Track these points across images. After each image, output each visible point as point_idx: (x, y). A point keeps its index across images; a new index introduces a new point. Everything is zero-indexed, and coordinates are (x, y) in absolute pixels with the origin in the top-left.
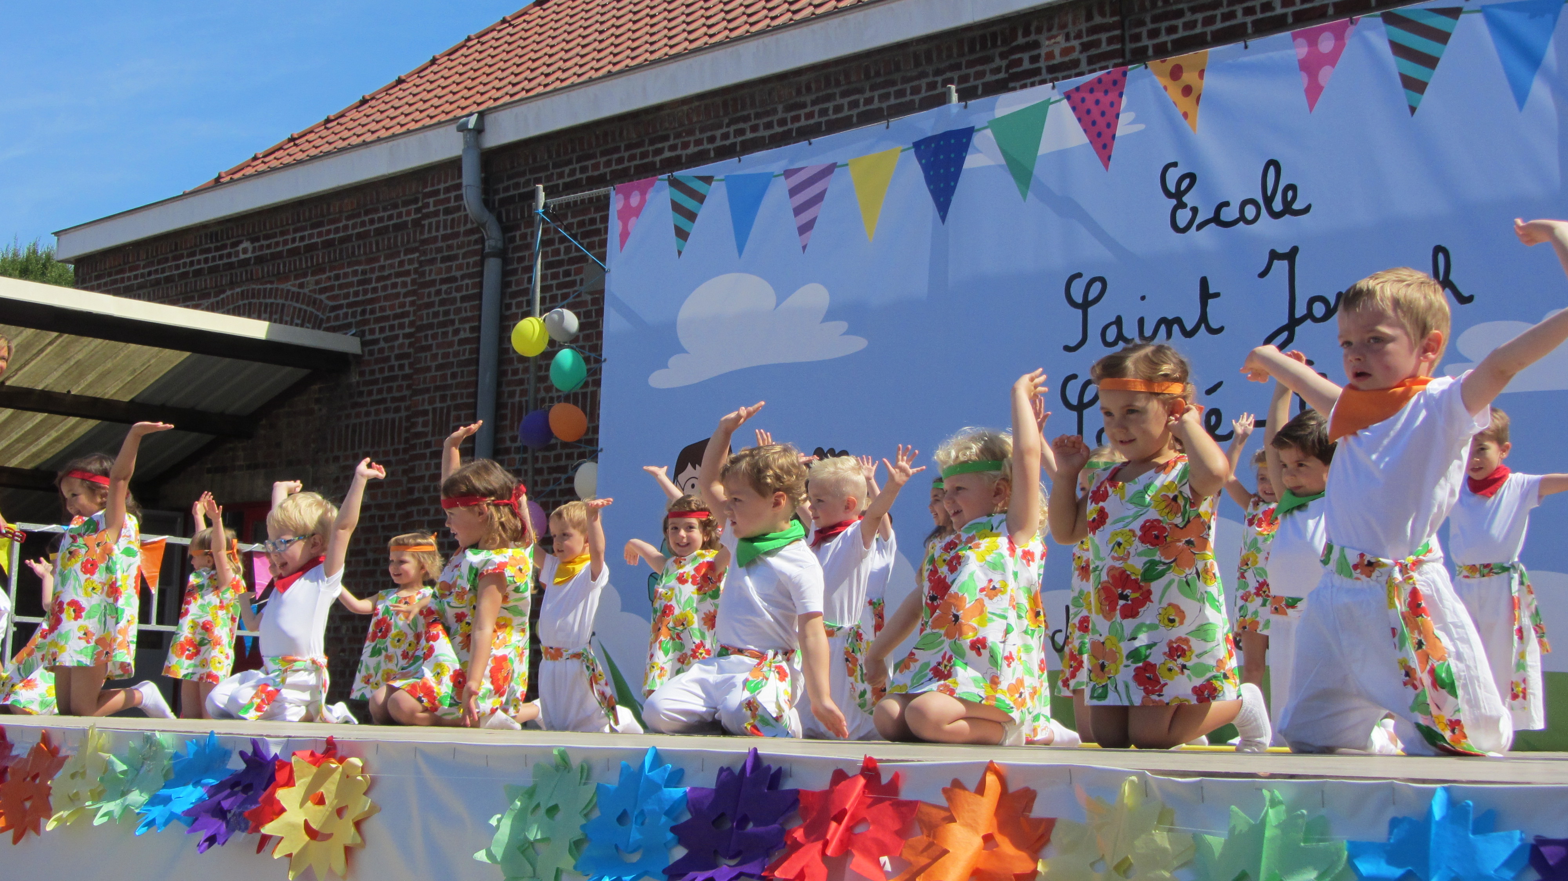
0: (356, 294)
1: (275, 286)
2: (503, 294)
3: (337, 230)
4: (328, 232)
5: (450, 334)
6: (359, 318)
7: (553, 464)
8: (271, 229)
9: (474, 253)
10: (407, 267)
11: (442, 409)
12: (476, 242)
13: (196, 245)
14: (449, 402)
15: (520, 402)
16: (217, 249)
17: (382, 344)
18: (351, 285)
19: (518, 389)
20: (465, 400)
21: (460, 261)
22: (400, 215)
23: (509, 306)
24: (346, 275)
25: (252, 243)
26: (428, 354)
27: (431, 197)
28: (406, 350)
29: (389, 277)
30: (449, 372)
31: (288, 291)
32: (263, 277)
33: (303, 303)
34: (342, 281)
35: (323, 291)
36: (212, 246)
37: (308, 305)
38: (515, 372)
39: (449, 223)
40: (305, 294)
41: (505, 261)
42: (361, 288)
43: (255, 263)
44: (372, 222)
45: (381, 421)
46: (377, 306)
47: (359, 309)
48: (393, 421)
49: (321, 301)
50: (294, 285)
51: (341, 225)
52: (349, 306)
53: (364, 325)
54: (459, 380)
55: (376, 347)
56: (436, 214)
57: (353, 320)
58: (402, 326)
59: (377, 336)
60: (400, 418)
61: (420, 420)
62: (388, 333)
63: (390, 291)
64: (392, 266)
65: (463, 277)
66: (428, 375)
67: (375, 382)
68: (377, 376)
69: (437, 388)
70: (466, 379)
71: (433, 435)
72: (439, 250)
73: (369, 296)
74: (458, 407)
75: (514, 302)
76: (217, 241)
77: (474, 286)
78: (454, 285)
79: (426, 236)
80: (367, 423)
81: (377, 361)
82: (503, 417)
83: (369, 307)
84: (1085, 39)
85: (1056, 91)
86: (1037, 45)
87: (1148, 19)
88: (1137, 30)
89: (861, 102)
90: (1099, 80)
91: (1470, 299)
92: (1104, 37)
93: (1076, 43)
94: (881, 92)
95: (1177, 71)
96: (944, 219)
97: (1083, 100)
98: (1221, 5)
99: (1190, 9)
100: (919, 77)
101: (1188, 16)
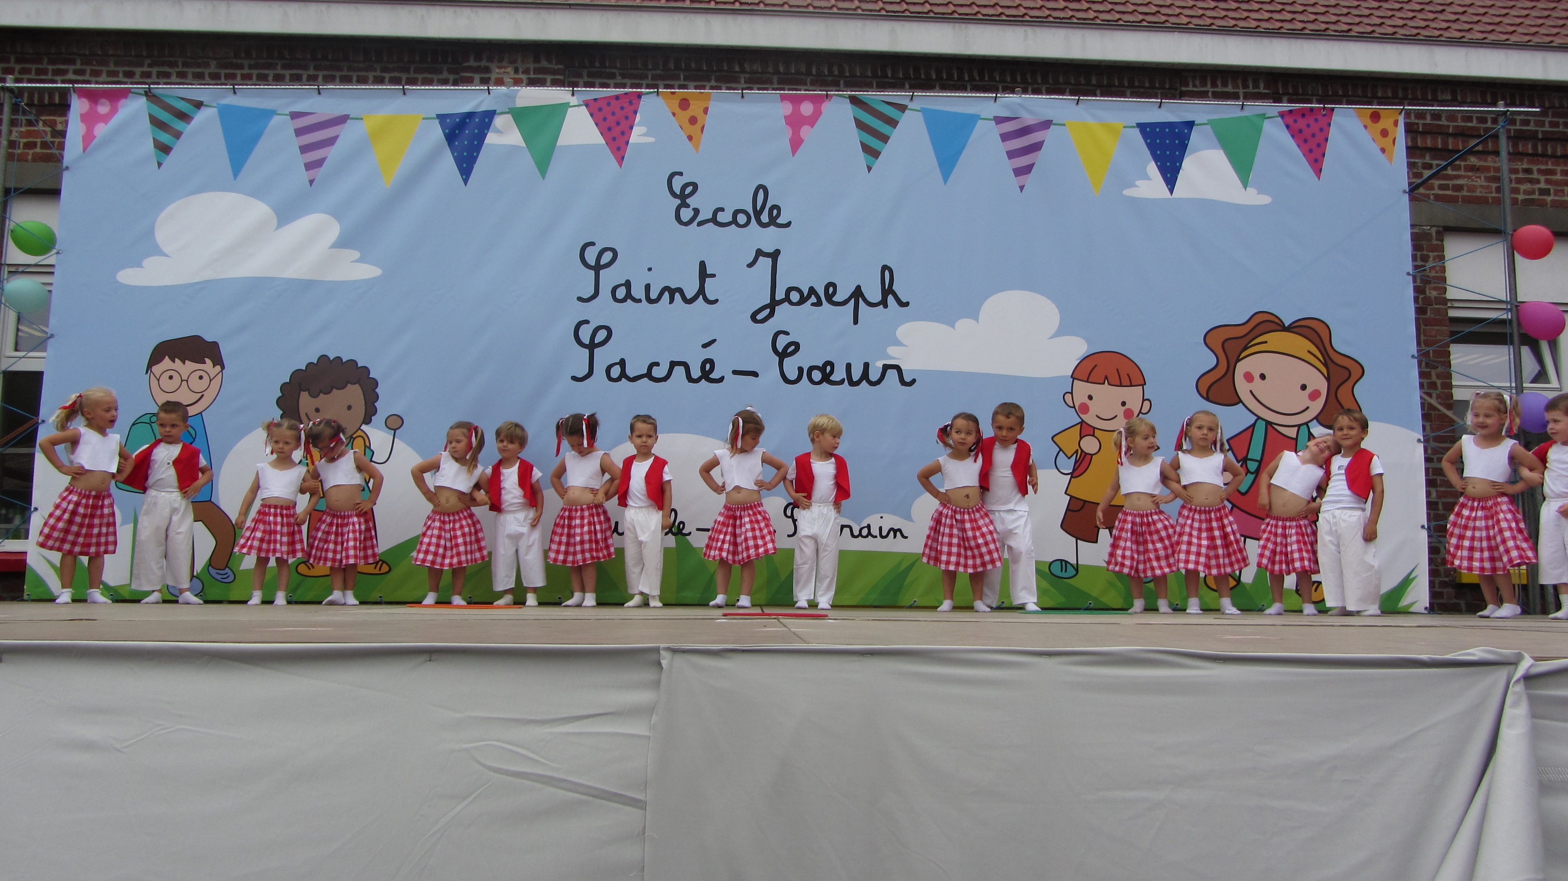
84: (532, 76)
85: (575, 97)
86: (487, 70)
87: (585, 73)
88: (575, 80)
89: (305, 77)
90: (617, 97)
91: (907, 304)
92: (549, 78)
93: (524, 77)
94: (326, 73)
95: (684, 104)
96: (466, 181)
97: (600, 110)
98: (647, 77)
99: (621, 74)
100: (367, 70)
101: (619, 80)
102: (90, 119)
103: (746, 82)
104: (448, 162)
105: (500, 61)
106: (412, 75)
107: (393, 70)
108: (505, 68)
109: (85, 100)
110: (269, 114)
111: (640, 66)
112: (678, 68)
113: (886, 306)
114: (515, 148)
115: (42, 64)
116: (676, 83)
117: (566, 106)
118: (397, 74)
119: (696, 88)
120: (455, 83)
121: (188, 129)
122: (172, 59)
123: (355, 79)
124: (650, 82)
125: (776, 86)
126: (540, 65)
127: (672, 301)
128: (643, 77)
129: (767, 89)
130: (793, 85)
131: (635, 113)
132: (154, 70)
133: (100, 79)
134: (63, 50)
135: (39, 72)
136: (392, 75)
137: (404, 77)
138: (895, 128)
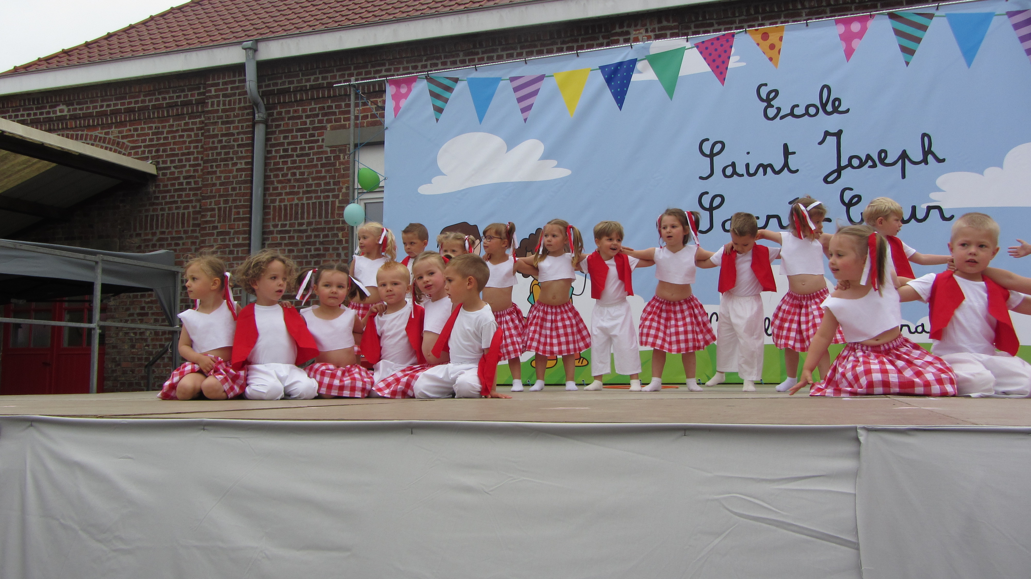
0: (151, 140)
1: (85, 133)
2: (266, 145)
3: (136, 102)
4: (130, 103)
5: (230, 166)
6: (154, 154)
7: (305, 240)
8: (84, 98)
9: (247, 120)
10: (191, 126)
11: (225, 208)
12: (248, 114)
13: (21, 106)
14: (230, 204)
15: (280, 206)
16: (37, 109)
17: (173, 169)
18: (148, 134)
19: (278, 198)
20: (242, 203)
21: (236, 124)
22: (186, 96)
23: (269, 152)
24: (143, 129)
25: (68, 105)
26: (214, 176)
27: (213, 87)
28: (192, 174)
29: (177, 131)
30: (230, 187)
31: (96, 136)
32: (76, 127)
33: (109, 143)
34: (139, 132)
35: (123, 137)
36: (34, 107)
37: (113, 145)
38: (276, 189)
39: (227, 102)
40: (110, 139)
41: (267, 127)
42: (155, 137)
43: (70, 119)
44: (164, 99)
45: (174, 213)
46: (168, 148)
47: (154, 149)
48: (183, 214)
49: (124, 143)
50: (101, 133)
51: (140, 99)
52: (145, 147)
53: (158, 158)
54: (238, 191)
55: (168, 171)
56: (217, 96)
57: (150, 155)
58: (188, 160)
59: (169, 164)
60: (189, 213)
61: (209, 213)
62: (177, 164)
63: (177, 140)
64: (179, 125)
65: (238, 134)
66: (214, 188)
67: (169, 191)
68: (169, 188)
69: (221, 196)
70: (243, 191)
71: (219, 222)
72: (221, 117)
73: (162, 141)
74: (236, 207)
75: (274, 149)
76: (38, 103)
77: (247, 139)
78: (232, 138)
79: (210, 109)
80: (163, 215)
81: (169, 179)
82: (269, 214)
83: (161, 148)
84: (657, 33)
85: (689, 43)
86: (628, 33)
87: (692, 26)
88: (686, 31)
89: (515, 54)
90: (718, 38)
91: (943, 160)
92: (668, 32)
93: (652, 34)
94: (528, 50)
95: (765, 36)
96: (620, 108)
97: (707, 48)
98: (735, 22)
99: (717, 23)
100: (552, 44)
101: (716, 27)
102: (397, 98)
103: (806, 15)
104: (608, 96)
105: (636, 26)
106: (580, 44)
107: (568, 42)
108: (639, 30)
109: (393, 86)
110: (498, 80)
111: (730, 15)
112: (757, 12)
113: (926, 163)
114: (651, 82)
115: (368, 68)
116: (756, 23)
117: (683, 49)
118: (570, 45)
119: (771, 24)
120: (608, 45)
121: (451, 96)
122: (438, 55)
123: (545, 51)
124: (738, 25)
125: (829, 15)
126: (662, 25)
127: (765, 173)
128: (733, 22)
129: (822, 18)
130: (843, 11)
131: (731, 47)
132: (429, 63)
133: (398, 73)
134: (379, 58)
135: (367, 73)
136: (568, 45)
137: (575, 45)
138: (925, 31)
